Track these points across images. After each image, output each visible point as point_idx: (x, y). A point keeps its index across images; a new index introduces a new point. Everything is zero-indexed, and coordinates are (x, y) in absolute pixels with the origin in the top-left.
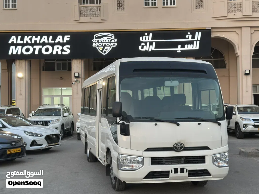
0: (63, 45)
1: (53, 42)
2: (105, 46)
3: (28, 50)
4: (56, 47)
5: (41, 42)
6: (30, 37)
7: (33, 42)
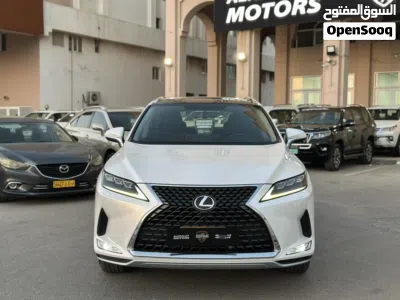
3: (253, 13)
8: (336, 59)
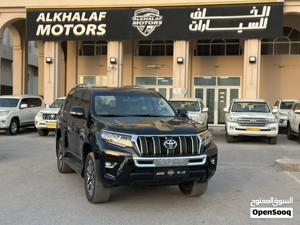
0: (97, 23)
1: (86, 20)
3: (57, 30)
4: (89, 26)
5: (73, 20)
6: (60, 14)
8: (116, 66)
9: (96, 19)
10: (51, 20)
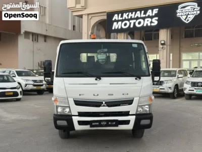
0: (152, 17)
1: (144, 16)
2: (188, 14)
3: (125, 25)
4: (146, 20)
5: (136, 17)
6: (127, 14)
7: (129, 17)
8: (165, 46)
9: (151, 15)
10: (121, 18)
